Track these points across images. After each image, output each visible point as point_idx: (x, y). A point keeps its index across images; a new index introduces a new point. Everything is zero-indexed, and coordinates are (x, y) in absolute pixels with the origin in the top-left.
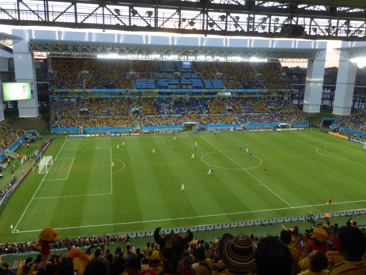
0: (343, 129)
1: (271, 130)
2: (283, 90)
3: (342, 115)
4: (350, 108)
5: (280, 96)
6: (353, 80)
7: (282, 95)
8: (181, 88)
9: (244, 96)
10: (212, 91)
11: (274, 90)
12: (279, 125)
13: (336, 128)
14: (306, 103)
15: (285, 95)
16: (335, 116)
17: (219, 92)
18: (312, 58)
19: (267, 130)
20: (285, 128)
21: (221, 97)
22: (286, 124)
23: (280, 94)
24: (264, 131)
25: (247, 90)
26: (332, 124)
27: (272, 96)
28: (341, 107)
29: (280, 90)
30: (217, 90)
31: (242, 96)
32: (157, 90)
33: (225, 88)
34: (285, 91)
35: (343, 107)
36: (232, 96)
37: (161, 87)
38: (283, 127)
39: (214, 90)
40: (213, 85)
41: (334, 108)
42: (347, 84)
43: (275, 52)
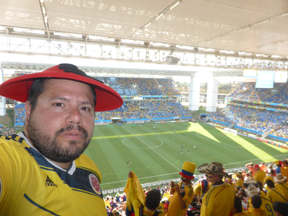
0: (212, 121)
3: (211, 111)
5: (174, 100)
6: (217, 90)
9: (151, 100)
11: (170, 96)
12: (173, 119)
13: (208, 120)
15: (177, 99)
16: (207, 112)
18: (193, 76)
19: (166, 122)
20: (177, 120)
21: (136, 100)
23: (174, 99)
24: (164, 123)
25: (153, 96)
26: (206, 117)
27: (169, 100)
28: (211, 107)
29: (174, 96)
33: (138, 94)
34: (177, 96)
36: (143, 100)
39: (132, 96)
40: (131, 93)
41: (207, 108)
42: (213, 92)
43: (169, 72)
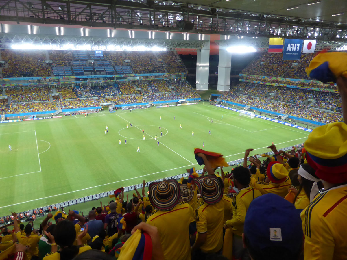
0: (225, 102)
1: (173, 105)
2: (180, 73)
3: (223, 91)
4: (229, 85)
6: (230, 65)
7: (179, 77)
8: (95, 74)
9: (150, 79)
10: (123, 76)
11: (173, 73)
12: (179, 102)
13: (220, 101)
14: (198, 83)
15: (182, 77)
16: (218, 92)
17: (129, 77)
18: (200, 48)
19: (170, 106)
20: (184, 103)
21: (131, 81)
22: (184, 100)
24: (168, 107)
25: (152, 74)
26: (217, 98)
27: (172, 78)
28: (223, 86)
29: (178, 73)
30: (127, 75)
31: (148, 79)
32: (74, 77)
33: (133, 72)
34: (182, 74)
35: (224, 85)
36: (140, 79)
37: (77, 74)
38: (182, 102)
39: (125, 75)
40: (124, 71)
41: (218, 86)
42: (226, 67)
43: (171, 43)
